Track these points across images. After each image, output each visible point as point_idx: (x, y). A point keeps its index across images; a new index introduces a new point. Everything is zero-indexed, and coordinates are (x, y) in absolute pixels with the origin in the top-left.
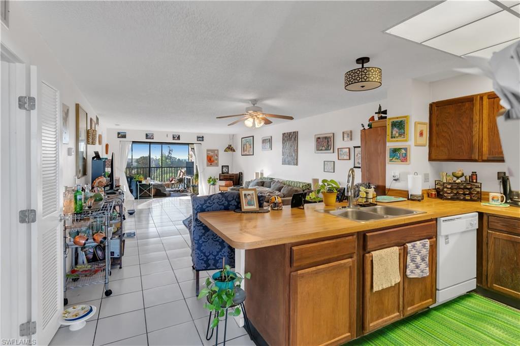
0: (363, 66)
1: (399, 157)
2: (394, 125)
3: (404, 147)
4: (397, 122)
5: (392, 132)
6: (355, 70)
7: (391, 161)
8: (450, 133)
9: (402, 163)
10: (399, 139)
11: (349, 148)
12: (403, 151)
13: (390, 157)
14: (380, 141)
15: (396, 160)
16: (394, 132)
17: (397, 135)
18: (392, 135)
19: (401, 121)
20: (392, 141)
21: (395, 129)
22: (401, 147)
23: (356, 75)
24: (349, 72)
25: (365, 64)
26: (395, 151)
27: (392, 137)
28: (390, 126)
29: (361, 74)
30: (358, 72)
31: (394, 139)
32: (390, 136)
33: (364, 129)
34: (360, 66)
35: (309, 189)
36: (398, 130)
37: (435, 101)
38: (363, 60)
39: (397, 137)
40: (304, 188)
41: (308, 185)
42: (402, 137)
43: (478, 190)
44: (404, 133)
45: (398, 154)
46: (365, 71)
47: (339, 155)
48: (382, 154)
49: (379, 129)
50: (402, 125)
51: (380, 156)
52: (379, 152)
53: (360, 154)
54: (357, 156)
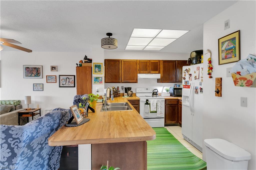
0: (109, 37)
1: (99, 81)
2: (96, 66)
4: (97, 65)
5: (95, 70)
6: (105, 38)
7: (95, 83)
8: (112, 72)
9: (100, 84)
10: (99, 73)
11: (56, 76)
12: (100, 79)
13: (94, 81)
14: (88, 73)
15: (97, 83)
16: (96, 70)
17: (98, 71)
18: (95, 71)
19: (100, 65)
20: (95, 74)
21: (97, 68)
22: (100, 77)
23: (106, 41)
24: (103, 39)
26: (97, 78)
27: (95, 72)
28: (94, 66)
29: (108, 40)
30: (107, 40)
31: (96, 73)
32: (94, 71)
33: (78, 66)
34: (108, 37)
35: (19, 104)
36: (98, 69)
37: (106, 59)
38: (109, 34)
39: (98, 72)
40: (16, 104)
41: (19, 101)
42: (100, 72)
43: (119, 93)
44: (101, 70)
46: (110, 40)
47: (48, 80)
48: (89, 80)
49: (87, 67)
50: (100, 67)
51: (88, 81)
52: (88, 78)
53: (64, 79)
54: (62, 80)
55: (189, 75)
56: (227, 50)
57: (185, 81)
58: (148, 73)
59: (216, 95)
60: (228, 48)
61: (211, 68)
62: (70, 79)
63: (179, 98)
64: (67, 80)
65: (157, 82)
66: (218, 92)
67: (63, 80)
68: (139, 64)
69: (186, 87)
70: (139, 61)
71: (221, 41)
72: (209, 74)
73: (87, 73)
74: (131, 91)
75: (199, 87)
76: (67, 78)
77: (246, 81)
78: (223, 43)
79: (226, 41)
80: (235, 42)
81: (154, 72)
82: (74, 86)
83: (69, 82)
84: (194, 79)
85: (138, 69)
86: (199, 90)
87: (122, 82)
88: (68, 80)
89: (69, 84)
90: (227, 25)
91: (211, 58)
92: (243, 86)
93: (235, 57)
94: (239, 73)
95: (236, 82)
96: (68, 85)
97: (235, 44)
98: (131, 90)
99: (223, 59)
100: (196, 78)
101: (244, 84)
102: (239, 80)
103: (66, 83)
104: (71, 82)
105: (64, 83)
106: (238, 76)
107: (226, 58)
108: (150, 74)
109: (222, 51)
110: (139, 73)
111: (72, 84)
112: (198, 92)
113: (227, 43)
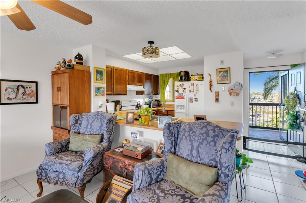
1: (101, 93)
3: (103, 87)
4: (99, 71)
5: (97, 77)
7: (96, 95)
9: (102, 96)
10: (101, 82)
12: (103, 89)
13: (95, 93)
15: (99, 95)
16: (98, 77)
17: (100, 79)
18: (97, 78)
19: (102, 71)
21: (98, 75)
22: (102, 87)
25: (152, 45)
26: (98, 89)
27: (97, 80)
28: (96, 72)
31: (97, 81)
36: (100, 76)
38: (151, 43)
39: (100, 80)
42: (102, 80)
44: (103, 78)
45: (100, 91)
48: (88, 90)
49: (85, 72)
50: (102, 73)
51: (86, 92)
52: (86, 89)
53: (11, 89)
54: (6, 90)
55: (182, 89)
56: (222, 76)
57: (178, 94)
58: (135, 85)
59: (215, 102)
60: (222, 75)
61: (211, 86)
62: (27, 88)
63: (159, 108)
64: (20, 91)
65: (136, 94)
66: (217, 100)
67: (9, 89)
68: (128, 75)
69: (180, 98)
70: (128, 71)
71: (218, 70)
72: (210, 89)
73: (85, 80)
74: (120, 105)
75: (194, 97)
76: (20, 87)
77: (236, 94)
78: (220, 72)
79: (222, 71)
80: (228, 73)
81: (139, 84)
82: (35, 101)
83: (24, 93)
84: (189, 92)
85: (127, 79)
86: (194, 100)
87: (114, 94)
88: (21, 89)
89: (24, 97)
90: (222, 63)
91: (211, 79)
92: (234, 96)
93: (228, 81)
94: (232, 89)
95: (230, 94)
96: (23, 100)
97: (228, 74)
98: (119, 103)
99: (220, 81)
100: (190, 91)
101: (235, 95)
102: (232, 93)
103: (17, 95)
104: (30, 94)
105: (13, 96)
106: (232, 91)
107: (221, 80)
108: (136, 86)
109: (219, 76)
110: (128, 84)
111: (31, 97)
112: (193, 101)
113: (222, 72)
